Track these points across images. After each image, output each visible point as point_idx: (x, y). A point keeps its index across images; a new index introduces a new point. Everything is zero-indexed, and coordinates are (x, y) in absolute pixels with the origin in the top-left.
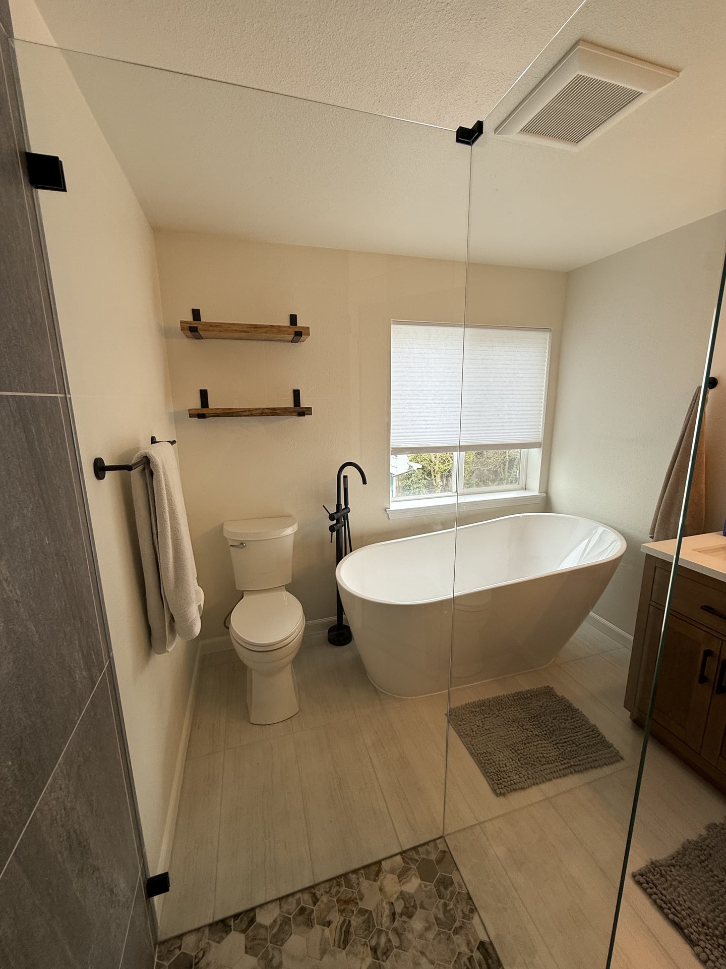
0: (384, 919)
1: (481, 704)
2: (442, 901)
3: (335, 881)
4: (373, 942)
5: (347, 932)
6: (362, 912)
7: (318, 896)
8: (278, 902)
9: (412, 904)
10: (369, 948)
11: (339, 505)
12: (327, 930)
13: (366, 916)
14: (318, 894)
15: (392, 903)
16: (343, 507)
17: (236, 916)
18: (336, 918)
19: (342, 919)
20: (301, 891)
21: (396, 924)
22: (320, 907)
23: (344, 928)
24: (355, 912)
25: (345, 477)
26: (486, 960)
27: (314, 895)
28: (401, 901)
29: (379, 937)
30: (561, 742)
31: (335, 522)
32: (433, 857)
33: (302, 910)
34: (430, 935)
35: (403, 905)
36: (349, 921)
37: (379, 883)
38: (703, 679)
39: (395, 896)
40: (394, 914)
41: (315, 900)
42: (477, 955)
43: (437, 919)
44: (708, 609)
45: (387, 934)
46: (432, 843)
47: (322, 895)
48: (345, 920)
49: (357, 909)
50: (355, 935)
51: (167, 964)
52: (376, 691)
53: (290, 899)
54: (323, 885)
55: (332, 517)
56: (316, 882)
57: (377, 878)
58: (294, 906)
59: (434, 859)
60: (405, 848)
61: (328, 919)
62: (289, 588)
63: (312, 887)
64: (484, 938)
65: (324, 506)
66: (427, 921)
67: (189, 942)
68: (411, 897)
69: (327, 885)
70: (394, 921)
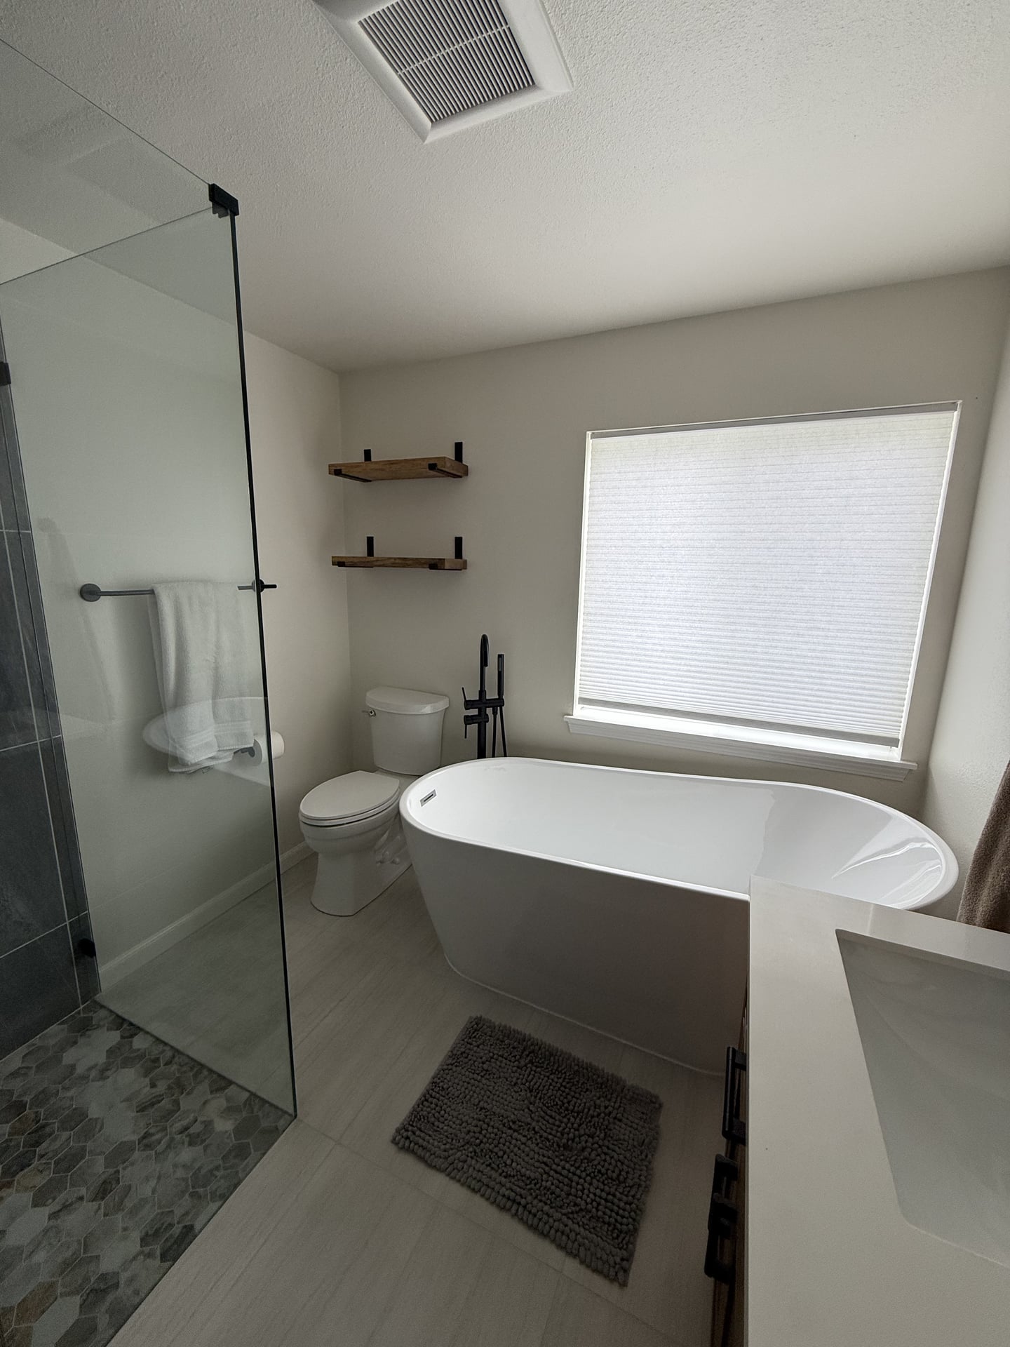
0: (178, 1125)
2: (221, 1162)
3: (193, 1064)
4: (152, 1131)
5: (153, 1104)
6: (176, 1102)
7: (173, 1062)
8: (155, 1040)
9: (204, 1138)
10: (146, 1130)
11: (483, 692)
12: (148, 1088)
13: (174, 1109)
14: (176, 1060)
15: (196, 1121)
16: (493, 696)
17: (131, 1024)
18: (161, 1087)
19: (163, 1092)
20: (172, 1047)
21: (178, 1137)
22: (165, 1069)
23: (154, 1100)
24: (173, 1097)
26: (175, 1242)
27: (173, 1058)
28: (203, 1126)
29: (159, 1131)
31: (475, 712)
32: (265, 1124)
33: (157, 1060)
34: (180, 1173)
35: (198, 1131)
36: (163, 1100)
37: (211, 1096)
39: (204, 1119)
40: (187, 1128)
41: (169, 1063)
42: (177, 1230)
43: (199, 1169)
45: (165, 1136)
46: (280, 1112)
47: (176, 1064)
48: (163, 1095)
49: (177, 1097)
51: (82, 1015)
53: (161, 1046)
54: (185, 1058)
56: (185, 1052)
57: (214, 1092)
58: (157, 1052)
59: (263, 1126)
60: (258, 1093)
61: (157, 1083)
63: (180, 1053)
64: (197, 1227)
65: (463, 689)
66: (193, 1161)
67: (103, 1013)
68: (211, 1132)
69: (187, 1060)
70: (181, 1133)
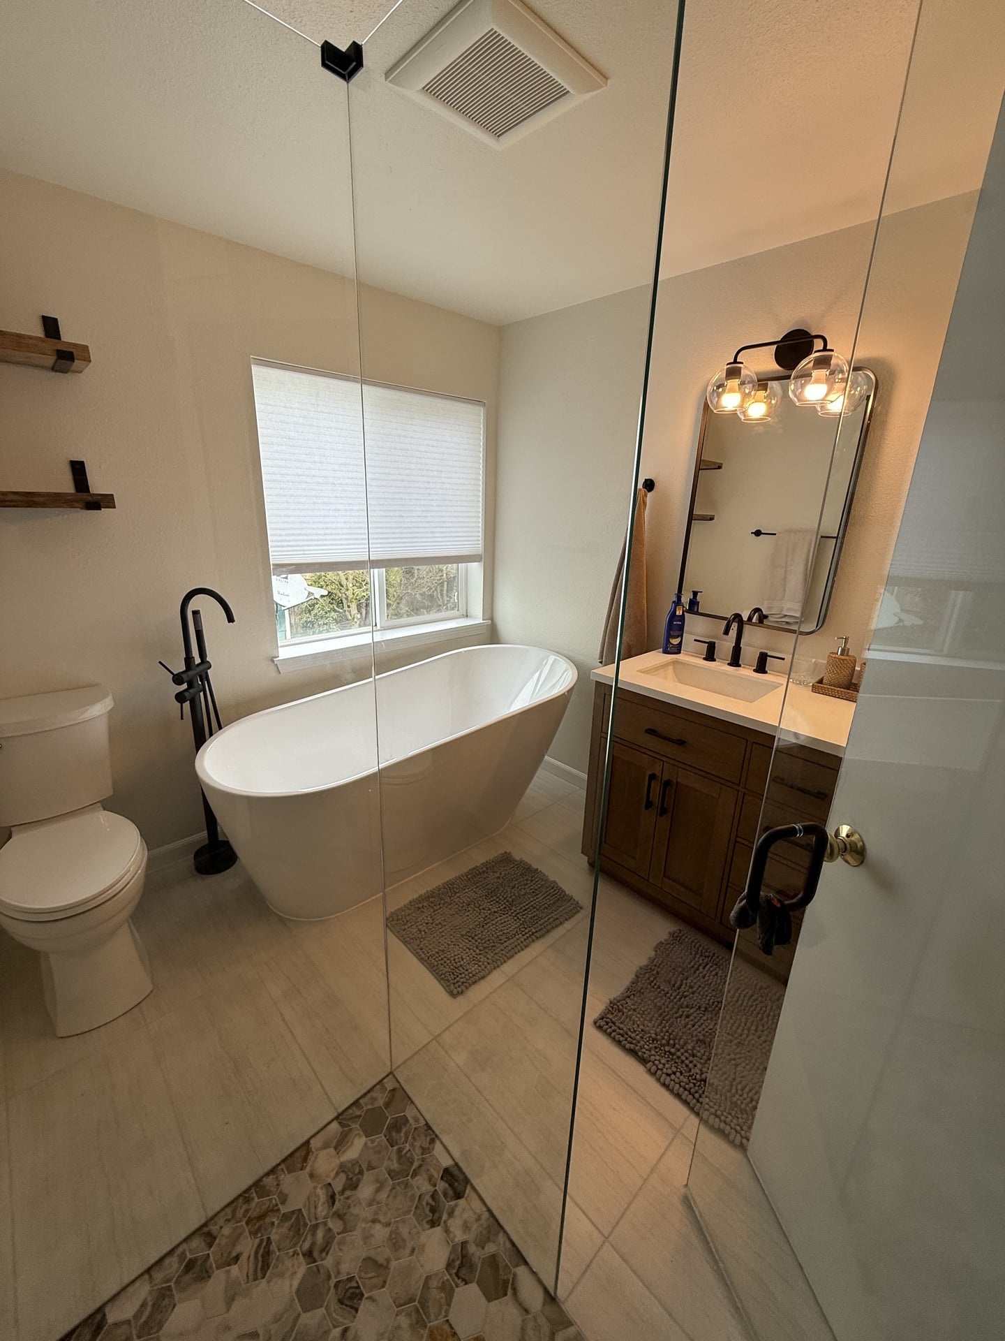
0: (320, 1208)
1: (428, 897)
2: (395, 1148)
3: (241, 1200)
4: (306, 1246)
5: (267, 1253)
6: (286, 1217)
7: (216, 1232)
8: (146, 1276)
9: (357, 1172)
10: (301, 1255)
11: (189, 659)
12: (234, 1270)
13: (294, 1219)
14: (214, 1229)
15: (330, 1184)
16: (198, 660)
18: (247, 1246)
19: (257, 1241)
20: (186, 1240)
21: (337, 1205)
22: (219, 1244)
23: (261, 1251)
24: (276, 1223)
25: (196, 613)
26: (451, 1185)
27: (209, 1234)
28: (341, 1175)
29: (314, 1235)
30: (521, 910)
31: (185, 686)
32: (381, 1102)
33: (190, 1265)
34: (383, 1195)
35: (345, 1178)
36: (269, 1239)
37: (308, 1169)
38: (649, 805)
39: (333, 1174)
40: (333, 1196)
41: (210, 1239)
42: (441, 1185)
43: (390, 1172)
44: (651, 732)
45: (325, 1224)
46: (378, 1086)
47: (221, 1228)
48: (261, 1241)
49: (278, 1218)
50: (279, 1250)
52: (282, 921)
53: (167, 1261)
54: (223, 1214)
55: (178, 679)
56: (210, 1214)
57: (305, 1164)
58: (175, 1266)
59: (382, 1105)
60: (340, 1110)
61: (234, 1254)
62: (109, 805)
63: (205, 1225)
64: (446, 1162)
65: (160, 663)
66: (377, 1181)
68: (355, 1163)
69: (229, 1210)
70: (333, 1203)
